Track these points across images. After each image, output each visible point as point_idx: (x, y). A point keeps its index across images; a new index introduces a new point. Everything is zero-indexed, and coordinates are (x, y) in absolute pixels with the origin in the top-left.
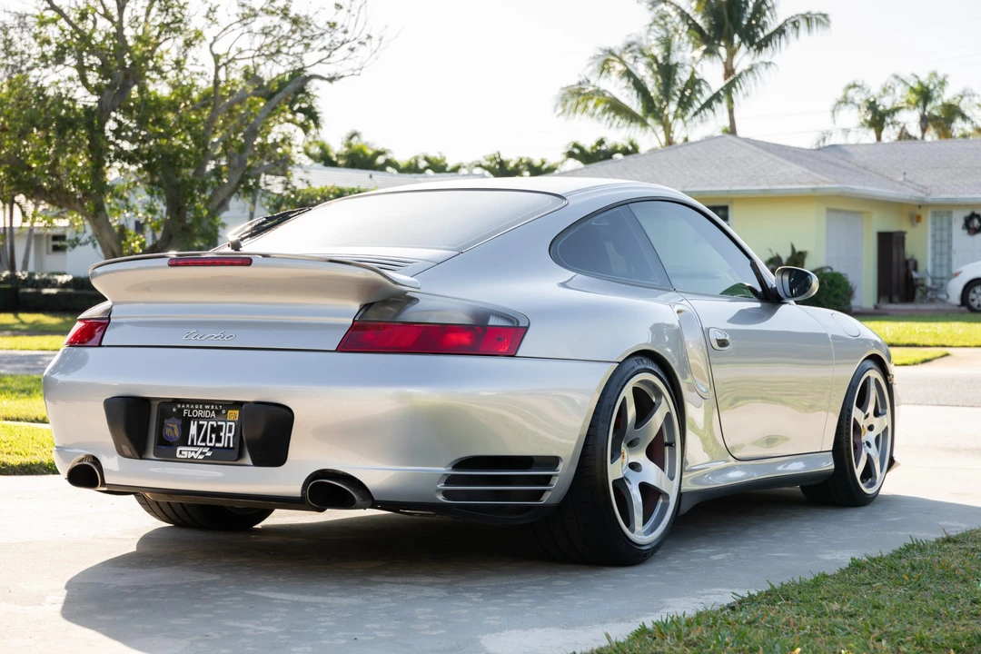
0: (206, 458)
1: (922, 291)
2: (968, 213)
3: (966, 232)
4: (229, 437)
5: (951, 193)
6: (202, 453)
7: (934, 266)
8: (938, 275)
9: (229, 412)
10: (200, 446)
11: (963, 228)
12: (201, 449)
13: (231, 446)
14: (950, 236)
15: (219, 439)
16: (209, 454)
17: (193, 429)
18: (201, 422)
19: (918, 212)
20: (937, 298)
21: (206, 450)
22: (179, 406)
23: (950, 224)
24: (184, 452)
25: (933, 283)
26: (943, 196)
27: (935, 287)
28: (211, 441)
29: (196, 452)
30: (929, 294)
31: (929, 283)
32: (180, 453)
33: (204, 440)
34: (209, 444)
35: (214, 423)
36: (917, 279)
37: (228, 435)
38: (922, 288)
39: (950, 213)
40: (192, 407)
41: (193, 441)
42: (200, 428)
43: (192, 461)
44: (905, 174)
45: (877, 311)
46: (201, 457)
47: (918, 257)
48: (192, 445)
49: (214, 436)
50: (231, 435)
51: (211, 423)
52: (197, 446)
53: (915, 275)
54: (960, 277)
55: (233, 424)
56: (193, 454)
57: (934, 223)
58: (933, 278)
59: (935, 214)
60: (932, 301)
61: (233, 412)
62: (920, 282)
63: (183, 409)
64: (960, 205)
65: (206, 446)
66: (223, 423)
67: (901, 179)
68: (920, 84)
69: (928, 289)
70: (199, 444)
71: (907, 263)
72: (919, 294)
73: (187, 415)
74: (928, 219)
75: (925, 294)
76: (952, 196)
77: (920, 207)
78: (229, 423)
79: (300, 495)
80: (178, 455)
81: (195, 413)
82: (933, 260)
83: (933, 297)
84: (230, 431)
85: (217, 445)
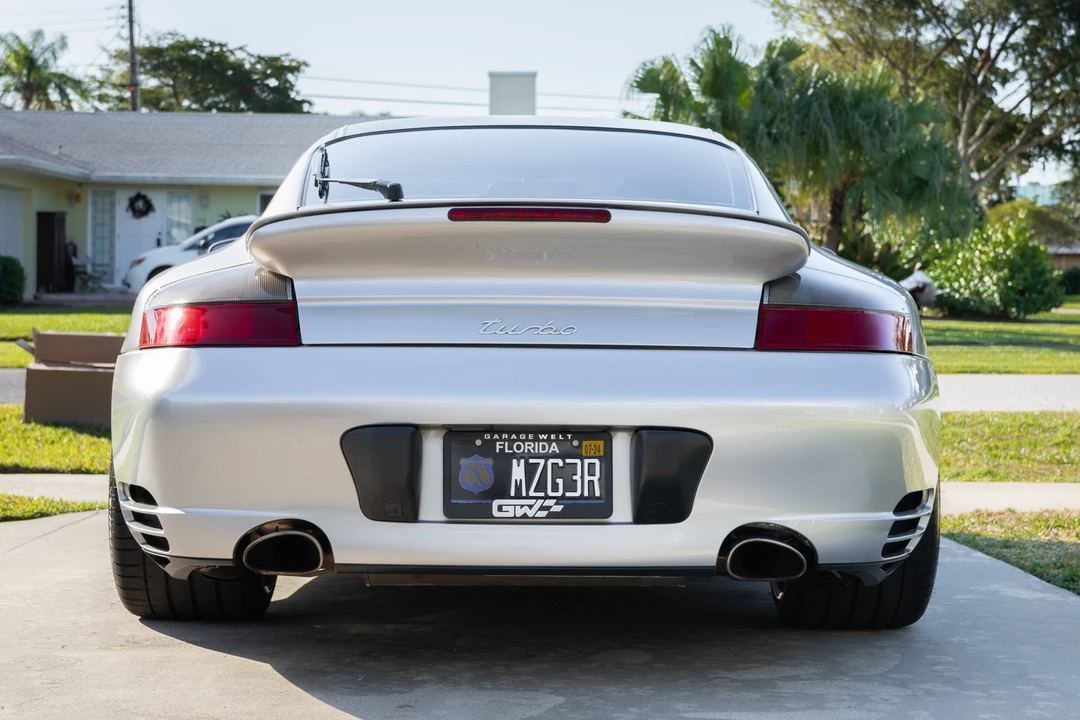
0: (552, 515)
1: (82, 279)
2: (132, 193)
3: (130, 214)
4: (591, 483)
5: (117, 170)
6: (542, 508)
7: (95, 252)
8: (98, 261)
9: (585, 443)
10: (537, 498)
11: (127, 210)
12: (540, 502)
13: (597, 494)
14: (113, 218)
15: (570, 485)
16: (558, 508)
17: (518, 472)
18: (531, 461)
19: (78, 190)
20: (101, 288)
21: (549, 503)
22: (487, 437)
23: (113, 205)
24: (509, 507)
25: (95, 271)
26: (108, 174)
27: (97, 275)
28: (555, 488)
29: (531, 507)
30: (90, 284)
31: (89, 269)
32: (500, 508)
33: (541, 486)
34: (550, 494)
35: (560, 462)
36: (77, 266)
37: (587, 478)
38: (83, 276)
39: (112, 194)
40: (514, 437)
41: (518, 488)
42: (530, 471)
43: (524, 520)
44: (60, 147)
45: (37, 302)
46: (544, 513)
47: (77, 242)
48: (518, 496)
49: (560, 481)
50: (595, 479)
51: (551, 461)
52: (528, 497)
53: (75, 261)
54: (144, 264)
55: (596, 461)
56: (526, 510)
57: (94, 204)
58: (94, 265)
59: (95, 194)
60: (93, 291)
61: (593, 443)
62: (81, 269)
63: (497, 440)
64: (124, 185)
65: (547, 497)
66: (578, 461)
67: (56, 152)
68: (24, 47)
69: (91, 277)
70: (532, 493)
71: (66, 247)
72: (78, 283)
73: (502, 450)
74: (89, 198)
75: (85, 282)
76: (119, 174)
77: (80, 184)
78: (587, 461)
79: (714, 564)
80: (496, 513)
81: (519, 447)
82: (94, 245)
83: (96, 286)
84: (592, 473)
85: (568, 494)
